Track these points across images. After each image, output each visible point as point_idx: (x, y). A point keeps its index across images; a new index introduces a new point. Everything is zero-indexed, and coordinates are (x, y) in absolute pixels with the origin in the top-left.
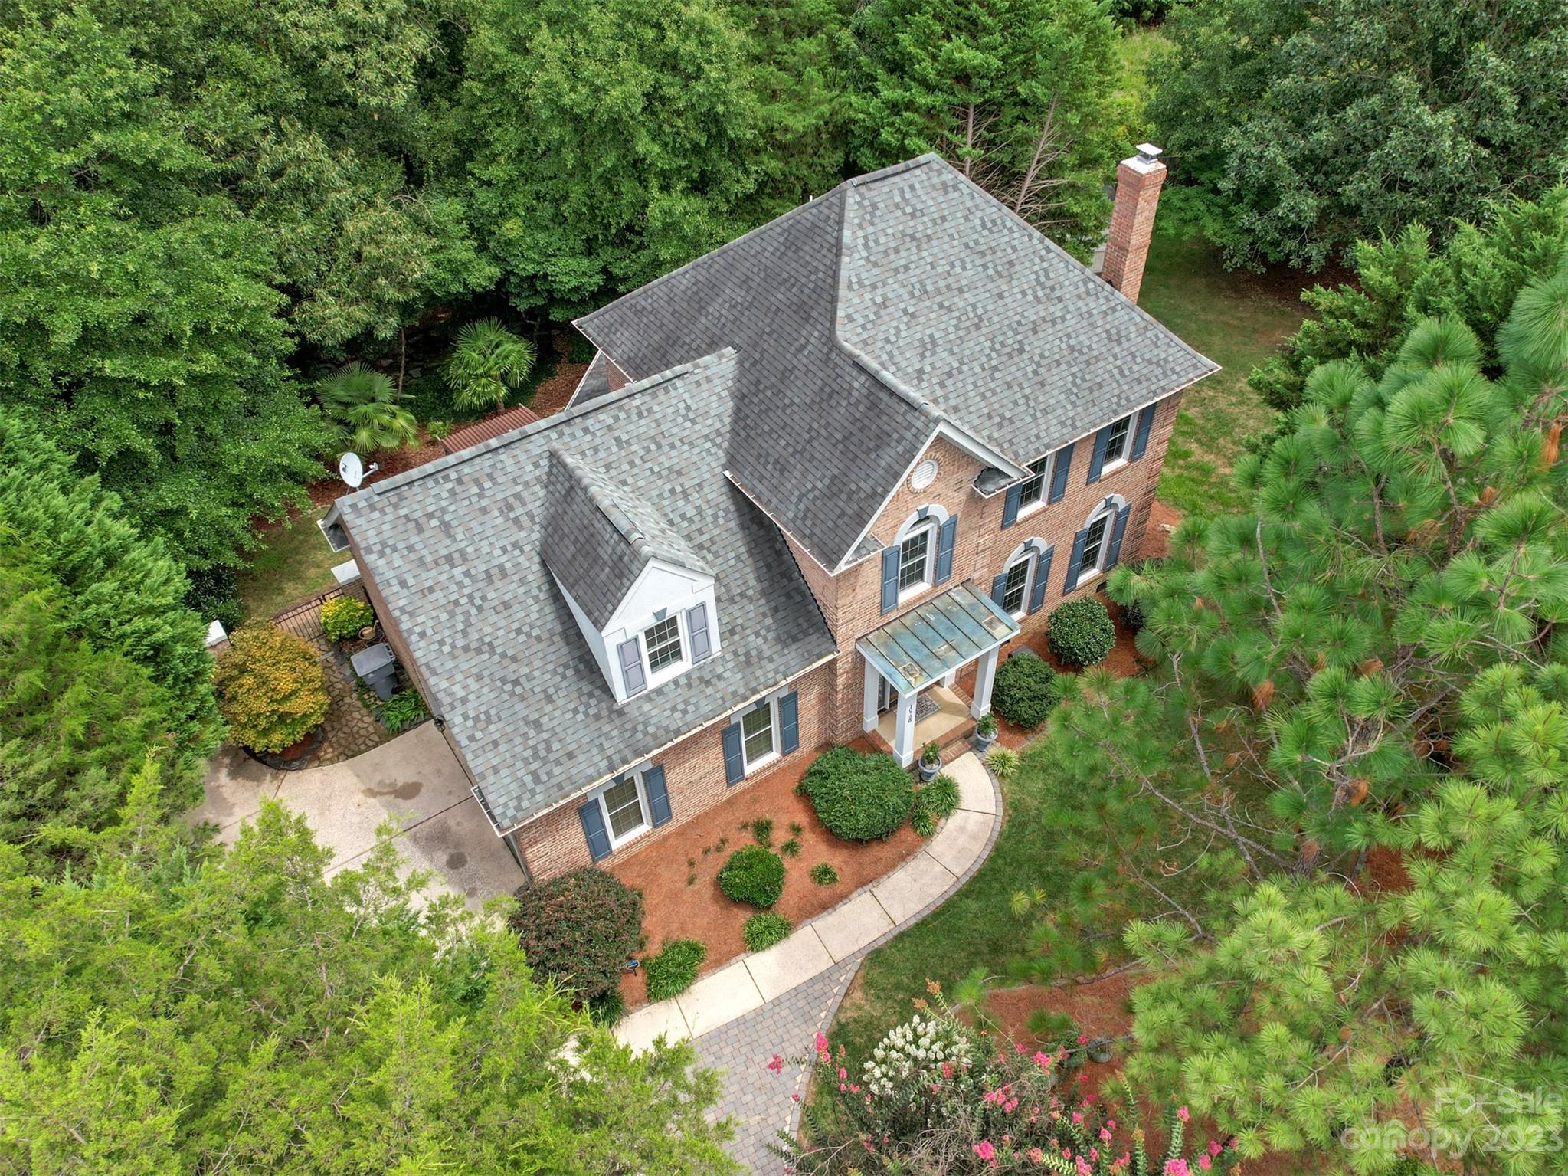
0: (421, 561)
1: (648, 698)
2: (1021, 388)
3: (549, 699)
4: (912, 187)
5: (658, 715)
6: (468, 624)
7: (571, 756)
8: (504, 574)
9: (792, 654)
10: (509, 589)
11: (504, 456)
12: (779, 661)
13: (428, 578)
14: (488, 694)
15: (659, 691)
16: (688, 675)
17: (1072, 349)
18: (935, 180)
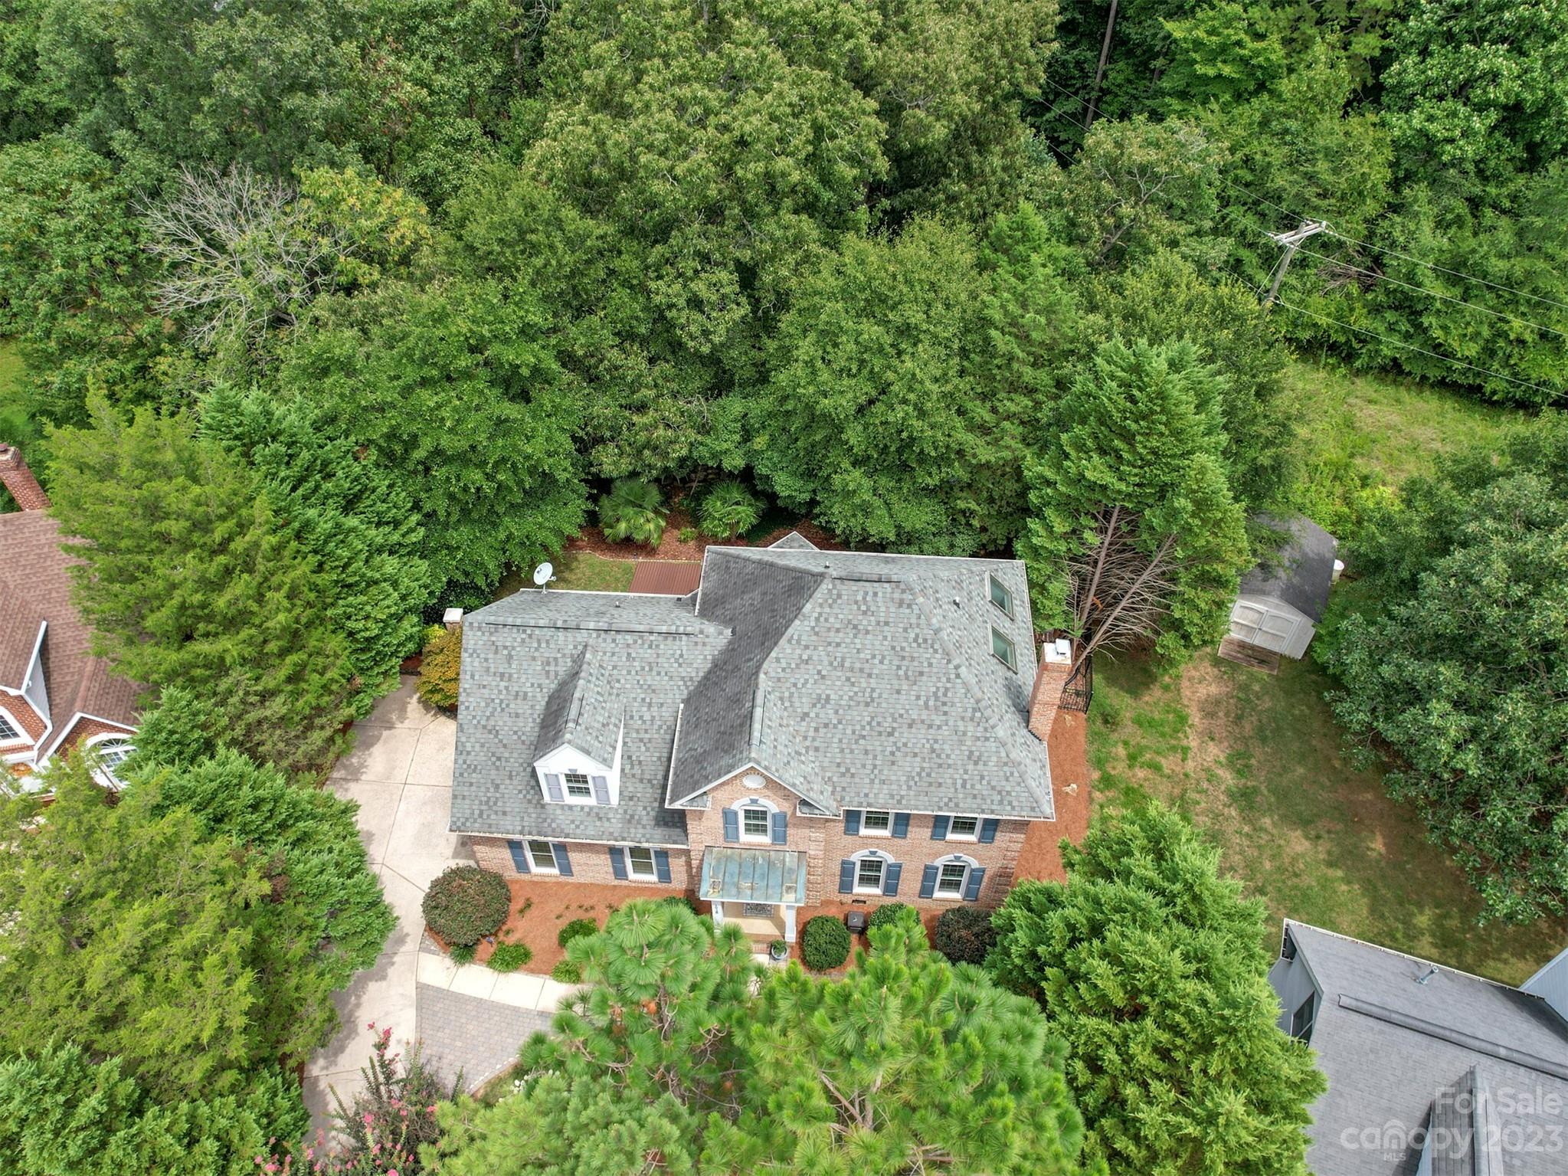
0: (488, 669)
1: (562, 807)
2: (875, 757)
3: (510, 777)
4: (875, 594)
5: (562, 819)
6: (492, 714)
7: (504, 813)
8: (525, 698)
9: (659, 832)
10: (522, 707)
11: (561, 634)
12: (649, 830)
13: (488, 680)
14: (482, 757)
15: (571, 807)
16: (591, 808)
17: (933, 751)
18: (897, 596)
